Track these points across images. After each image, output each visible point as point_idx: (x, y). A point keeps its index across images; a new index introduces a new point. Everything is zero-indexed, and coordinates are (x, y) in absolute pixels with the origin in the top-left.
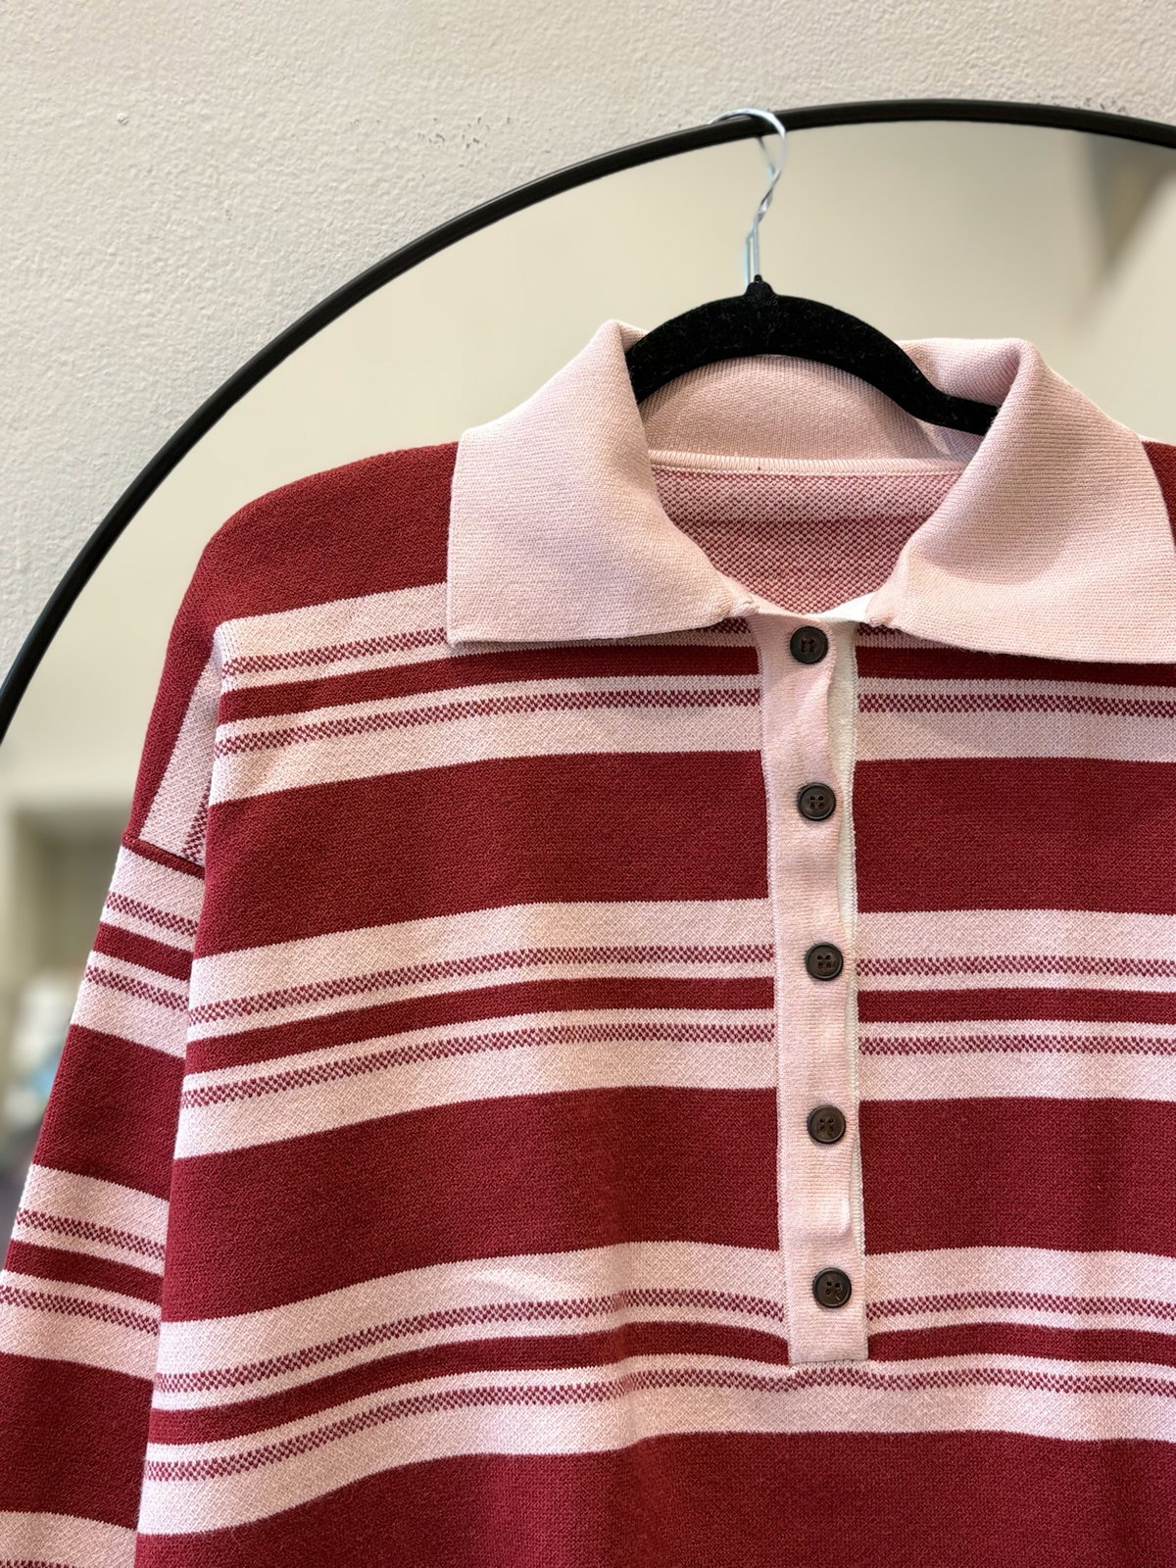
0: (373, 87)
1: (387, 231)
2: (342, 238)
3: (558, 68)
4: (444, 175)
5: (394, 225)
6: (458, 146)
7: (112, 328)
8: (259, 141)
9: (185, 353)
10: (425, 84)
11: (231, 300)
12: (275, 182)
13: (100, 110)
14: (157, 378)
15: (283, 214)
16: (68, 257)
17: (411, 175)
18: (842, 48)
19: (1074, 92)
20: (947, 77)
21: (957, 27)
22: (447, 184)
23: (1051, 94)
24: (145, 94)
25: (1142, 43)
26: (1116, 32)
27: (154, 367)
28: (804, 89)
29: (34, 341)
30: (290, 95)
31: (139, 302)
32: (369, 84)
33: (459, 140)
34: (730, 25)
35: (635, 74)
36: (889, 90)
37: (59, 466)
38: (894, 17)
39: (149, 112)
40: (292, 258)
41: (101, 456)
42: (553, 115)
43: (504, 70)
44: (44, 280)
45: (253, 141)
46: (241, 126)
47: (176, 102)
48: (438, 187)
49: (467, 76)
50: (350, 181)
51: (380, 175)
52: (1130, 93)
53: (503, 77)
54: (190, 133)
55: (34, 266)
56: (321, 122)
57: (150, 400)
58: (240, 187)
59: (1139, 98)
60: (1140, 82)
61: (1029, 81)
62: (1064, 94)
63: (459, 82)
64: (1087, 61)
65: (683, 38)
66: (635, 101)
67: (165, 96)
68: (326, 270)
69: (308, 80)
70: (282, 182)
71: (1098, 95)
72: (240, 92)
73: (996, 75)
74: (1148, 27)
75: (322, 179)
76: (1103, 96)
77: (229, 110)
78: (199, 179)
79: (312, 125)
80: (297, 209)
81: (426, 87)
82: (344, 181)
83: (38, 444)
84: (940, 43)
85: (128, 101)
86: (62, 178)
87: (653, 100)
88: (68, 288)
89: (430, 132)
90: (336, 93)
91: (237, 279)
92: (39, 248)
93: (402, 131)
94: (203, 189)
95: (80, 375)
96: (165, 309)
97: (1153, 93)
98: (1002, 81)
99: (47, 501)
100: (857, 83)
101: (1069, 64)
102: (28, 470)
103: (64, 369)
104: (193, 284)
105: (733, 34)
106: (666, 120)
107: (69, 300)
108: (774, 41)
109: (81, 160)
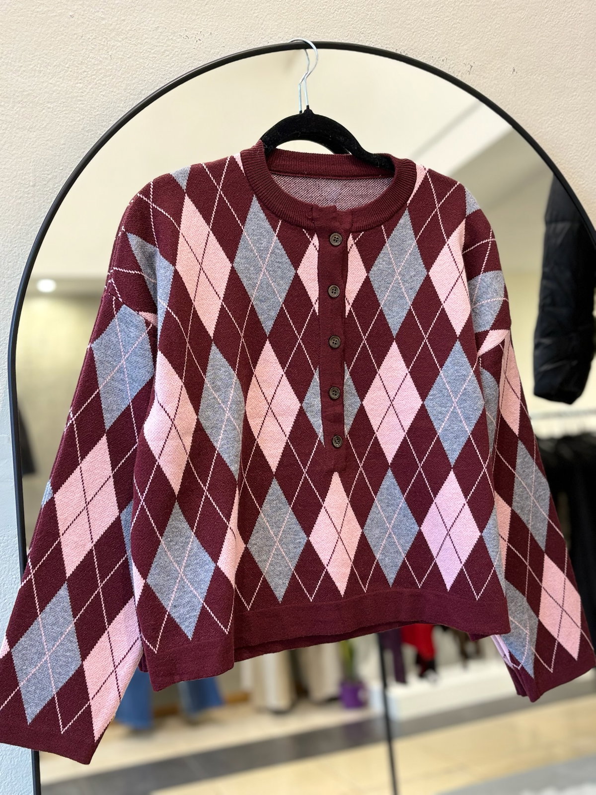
0: (164, 14)
1: (168, 70)
2: (152, 70)
3: (228, 16)
4: (188, 51)
5: (170, 68)
6: (193, 41)
7: (68, 96)
8: (123, 30)
9: (94, 108)
10: (182, 16)
11: (111, 90)
12: (128, 46)
13: (63, 11)
14: (84, 116)
15: (130, 59)
16: (51, 67)
17: (177, 50)
18: (322, 21)
19: (393, 46)
20: (354, 36)
21: (358, 19)
22: (190, 54)
23: (386, 46)
24: (81, 6)
25: (414, 32)
26: (406, 27)
27: (83, 113)
28: (309, 34)
29: (38, 98)
30: (134, 14)
31: (78, 87)
32: (162, 13)
33: (194, 38)
34: (286, 8)
35: (254, 22)
36: (336, 38)
37: (47, 147)
38: (338, 13)
39: (82, 14)
40: (134, 76)
41: (62, 145)
42: (226, 33)
43: (210, 14)
44: (41, 74)
45: (120, 30)
46: (115, 23)
47: (92, 11)
48: (186, 56)
49: (197, 15)
50: (155, 50)
51: (166, 48)
52: (409, 49)
53: (209, 17)
54: (97, 24)
55: (38, 69)
56: (145, 26)
57: (81, 125)
58: (115, 47)
59: (411, 51)
60: (412, 46)
61: (379, 41)
62: (390, 47)
63: (194, 17)
64: (397, 37)
65: (270, 11)
66: (254, 32)
67: (88, 8)
68: (146, 82)
69: (140, 9)
70: (131, 47)
71: (400, 48)
72: (116, 10)
73: (369, 38)
74: (416, 27)
75: (145, 48)
76: (401, 49)
77: (111, 17)
78: (100, 42)
79: (142, 26)
80: (136, 58)
81: (182, 18)
82: (153, 49)
83: (39, 138)
84: (352, 24)
85: (74, 8)
86: (49, 35)
87: (260, 32)
88: (51, 79)
89: (184, 35)
90: (150, 15)
91: (114, 82)
92: (39, 62)
93: (175, 33)
94: (101, 46)
95: (55, 113)
96: (87, 91)
97: (416, 50)
98: (371, 40)
99: (42, 160)
100: (326, 34)
101: (392, 37)
102: (35, 148)
103: (49, 110)
104: (97, 82)
105: (287, 12)
106: (264, 40)
107: (51, 84)
108: (300, 16)
109: (56, 29)
